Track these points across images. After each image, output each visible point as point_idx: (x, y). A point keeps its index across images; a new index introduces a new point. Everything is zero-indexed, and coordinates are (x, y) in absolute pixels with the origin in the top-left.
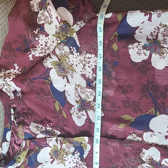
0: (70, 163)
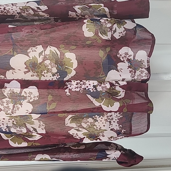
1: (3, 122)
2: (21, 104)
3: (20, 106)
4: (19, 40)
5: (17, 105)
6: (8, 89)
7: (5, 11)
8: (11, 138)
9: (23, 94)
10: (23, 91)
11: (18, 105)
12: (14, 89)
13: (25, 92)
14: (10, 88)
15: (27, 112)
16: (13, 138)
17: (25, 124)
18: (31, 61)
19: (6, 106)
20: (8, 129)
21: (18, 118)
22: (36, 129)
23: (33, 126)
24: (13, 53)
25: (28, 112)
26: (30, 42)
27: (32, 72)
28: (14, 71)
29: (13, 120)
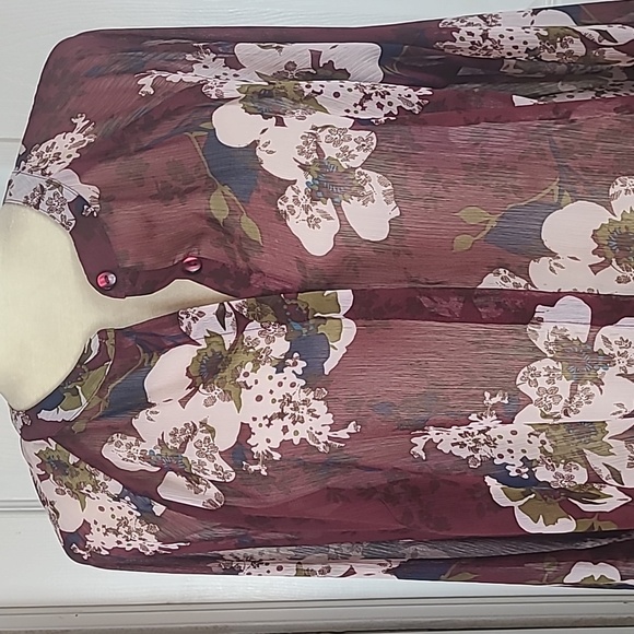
0: (259, 398)
1: (510, 442)
2: (599, 382)
3: (594, 389)
4: (575, 149)
5: (585, 386)
6: (546, 328)
7: (484, 45)
8: (522, 502)
9: (599, 345)
10: (599, 336)
11: (588, 384)
12: (567, 326)
13: (605, 340)
14: (554, 324)
15: (619, 409)
16: (530, 502)
17: (581, 452)
18: (617, 225)
19: (548, 387)
20: (527, 469)
21: (559, 432)
22: (619, 473)
23: (608, 460)
24: (560, 199)
25: (620, 412)
26: (612, 157)
27: (618, 267)
28: (556, 261)
29: (543, 436)
